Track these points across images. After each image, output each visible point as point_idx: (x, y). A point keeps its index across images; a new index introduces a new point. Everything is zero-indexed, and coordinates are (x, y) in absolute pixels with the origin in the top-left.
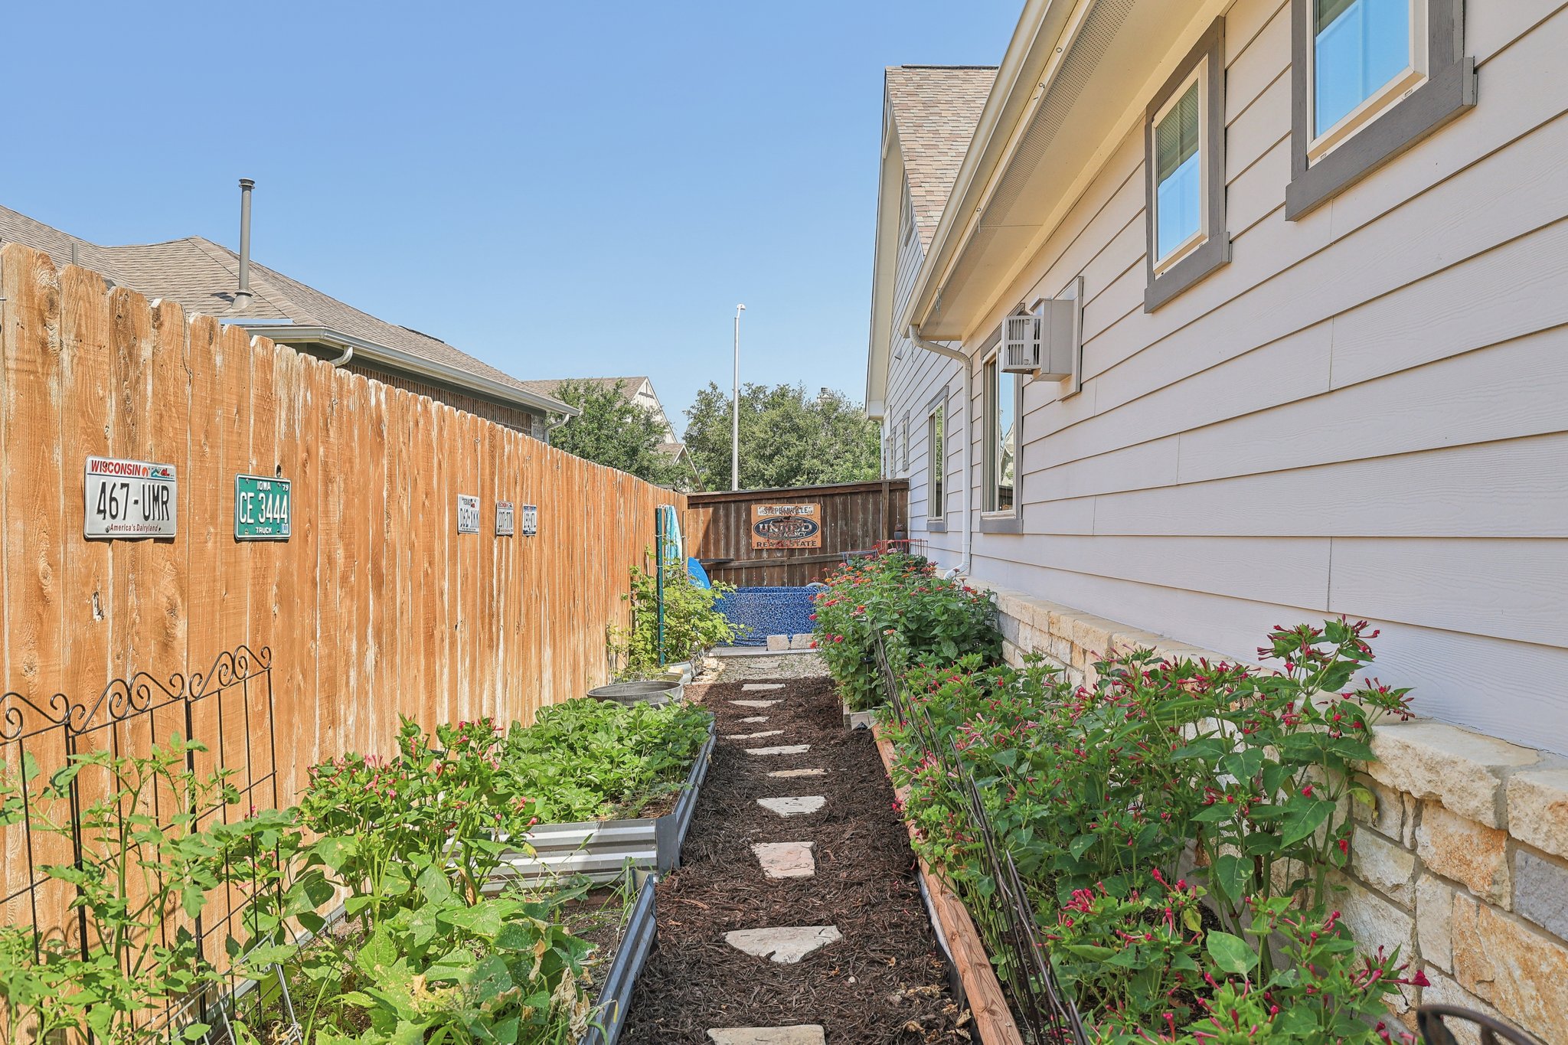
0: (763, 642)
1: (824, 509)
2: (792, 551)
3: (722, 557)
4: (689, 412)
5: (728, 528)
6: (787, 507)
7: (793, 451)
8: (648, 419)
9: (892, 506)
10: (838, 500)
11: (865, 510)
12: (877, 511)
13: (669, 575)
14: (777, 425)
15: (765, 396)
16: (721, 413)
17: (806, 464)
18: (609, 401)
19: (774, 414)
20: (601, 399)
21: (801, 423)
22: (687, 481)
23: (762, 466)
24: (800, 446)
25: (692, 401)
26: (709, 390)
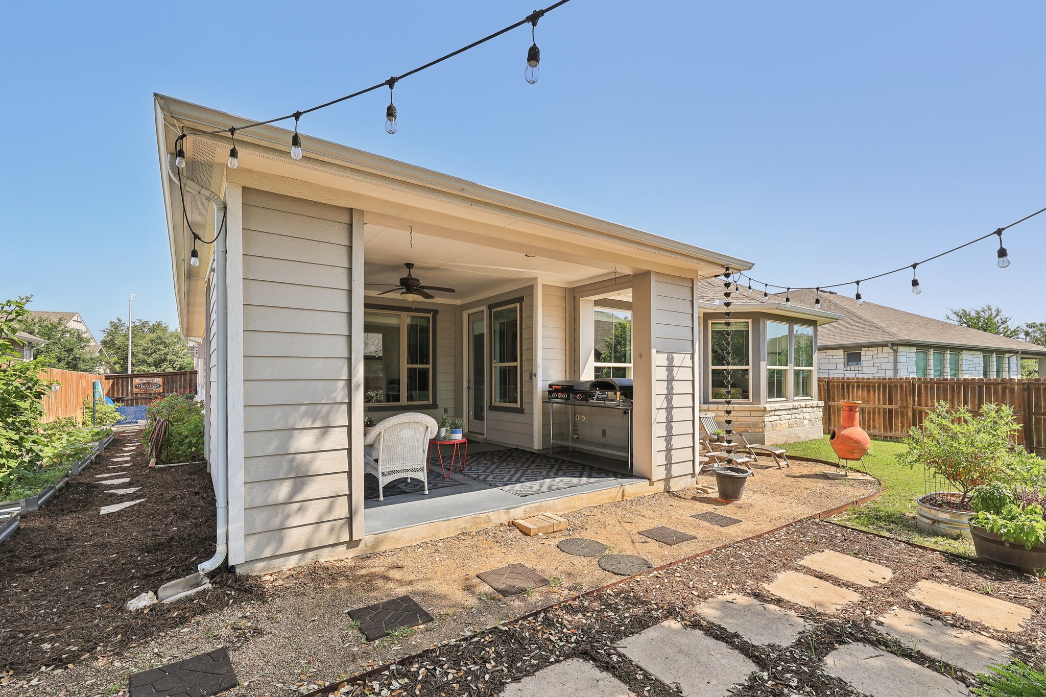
0: (137, 422)
1: (164, 380)
2: (150, 394)
3: (120, 396)
4: (104, 331)
5: (123, 386)
6: (148, 379)
7: (162, 352)
8: (79, 335)
9: (191, 379)
10: (169, 377)
11: (180, 380)
12: (185, 380)
13: (97, 402)
14: (153, 341)
15: (149, 326)
16: (124, 332)
17: (169, 357)
18: (55, 327)
19: (153, 336)
20: (50, 325)
21: (167, 341)
22: (103, 363)
23: (146, 358)
24: (166, 350)
25: (107, 326)
26: (117, 321)
